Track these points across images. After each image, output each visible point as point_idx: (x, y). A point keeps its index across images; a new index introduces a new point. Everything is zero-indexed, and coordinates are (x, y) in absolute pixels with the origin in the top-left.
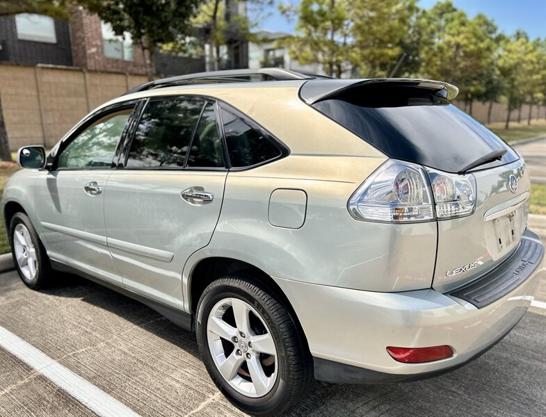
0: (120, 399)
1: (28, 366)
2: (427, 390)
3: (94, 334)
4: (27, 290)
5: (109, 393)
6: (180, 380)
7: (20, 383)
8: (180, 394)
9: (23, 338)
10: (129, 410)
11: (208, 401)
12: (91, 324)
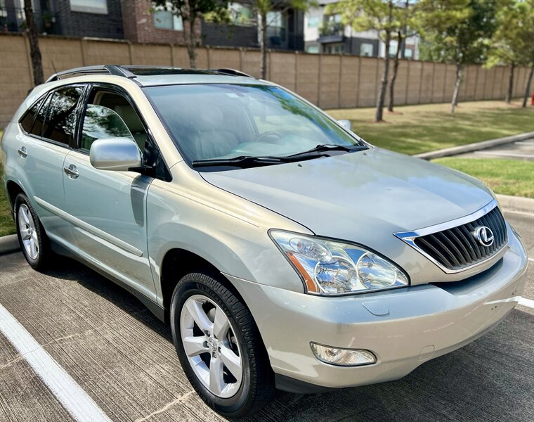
0: (89, 391)
1: (15, 350)
3: (86, 320)
5: (81, 384)
6: (154, 376)
7: (3, 366)
8: (149, 392)
9: (19, 320)
10: (95, 404)
11: (175, 402)
12: (86, 309)
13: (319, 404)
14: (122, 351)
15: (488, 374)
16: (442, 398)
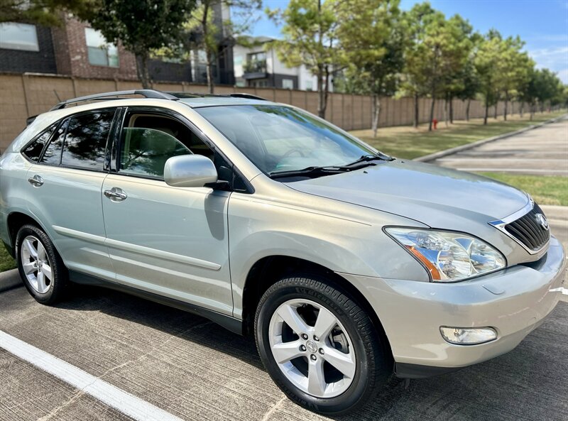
0: (177, 414)
1: (70, 385)
2: (491, 386)
3: (132, 346)
6: (236, 390)
7: (66, 404)
8: (240, 405)
11: (272, 411)
12: (125, 336)
13: (408, 393)
14: (190, 371)
15: (532, 346)
16: (508, 371)
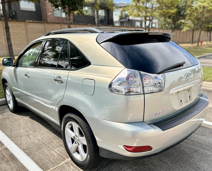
0: (32, 159)
1: (2, 144)
2: (155, 161)
3: (30, 131)
4: (10, 113)
5: (29, 156)
6: (57, 152)
8: (55, 158)
9: (4, 132)
10: (35, 163)
11: (65, 161)
12: (30, 127)
14: (45, 143)
15: (182, 147)
16: (165, 156)
